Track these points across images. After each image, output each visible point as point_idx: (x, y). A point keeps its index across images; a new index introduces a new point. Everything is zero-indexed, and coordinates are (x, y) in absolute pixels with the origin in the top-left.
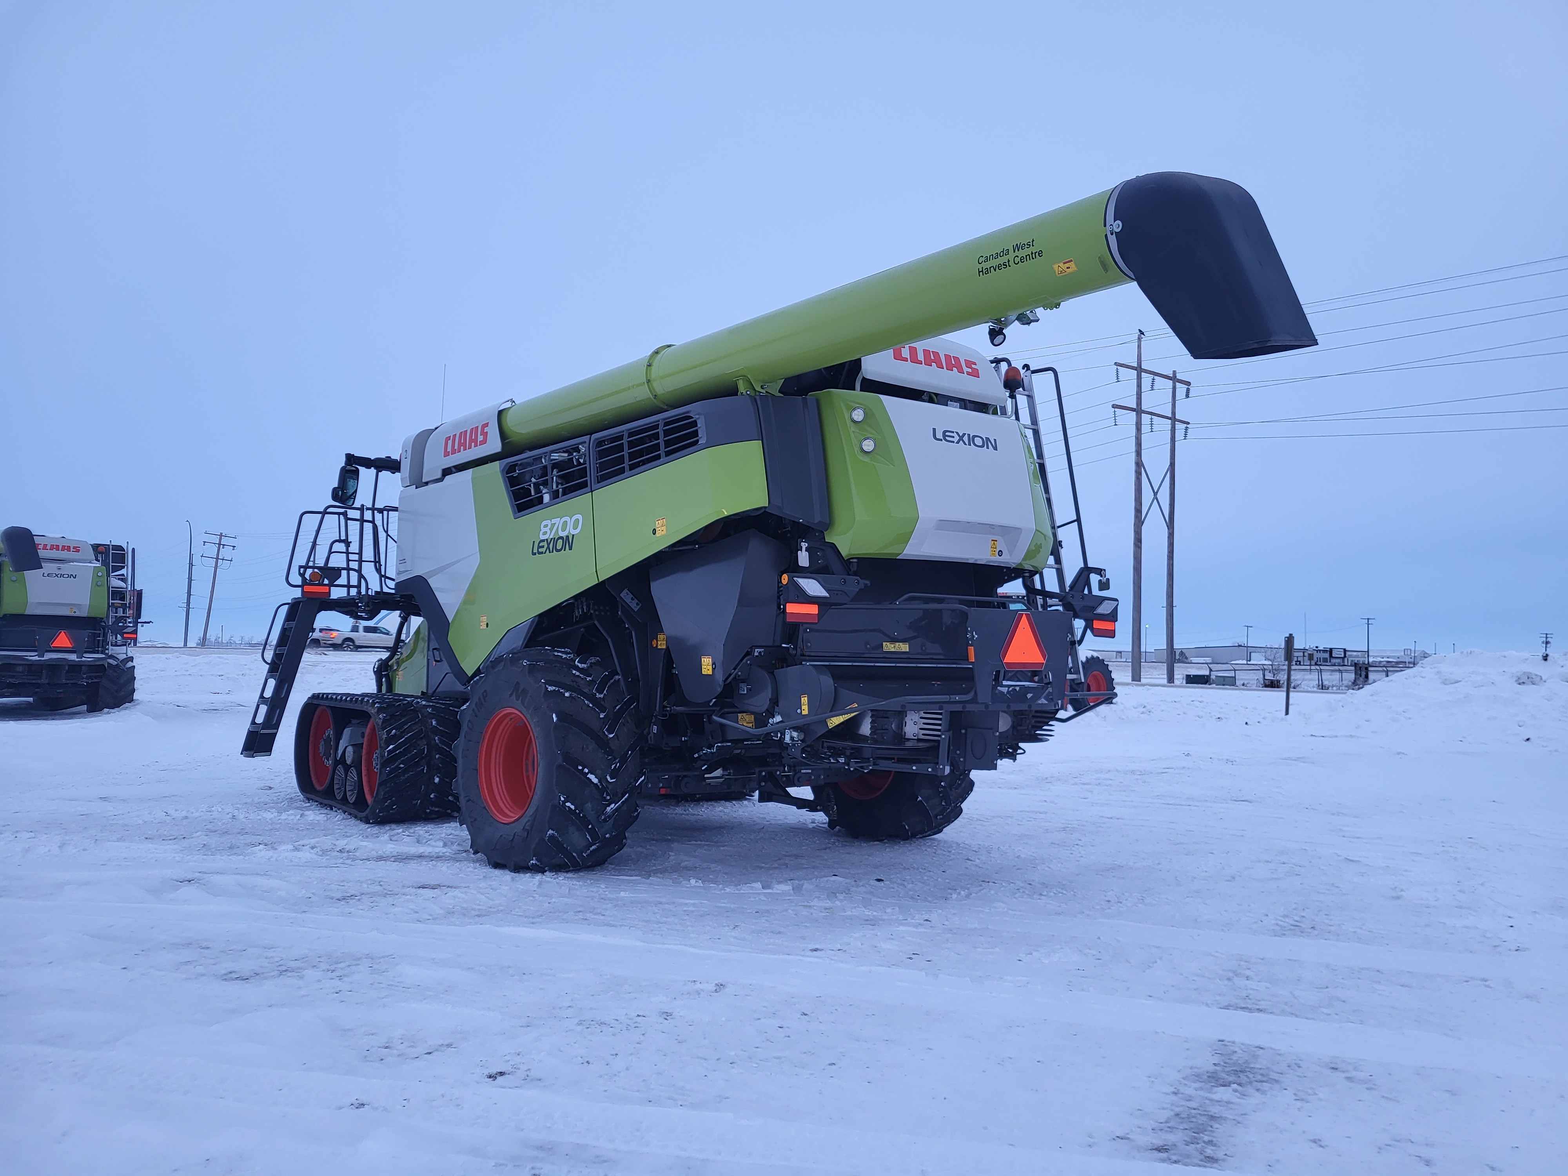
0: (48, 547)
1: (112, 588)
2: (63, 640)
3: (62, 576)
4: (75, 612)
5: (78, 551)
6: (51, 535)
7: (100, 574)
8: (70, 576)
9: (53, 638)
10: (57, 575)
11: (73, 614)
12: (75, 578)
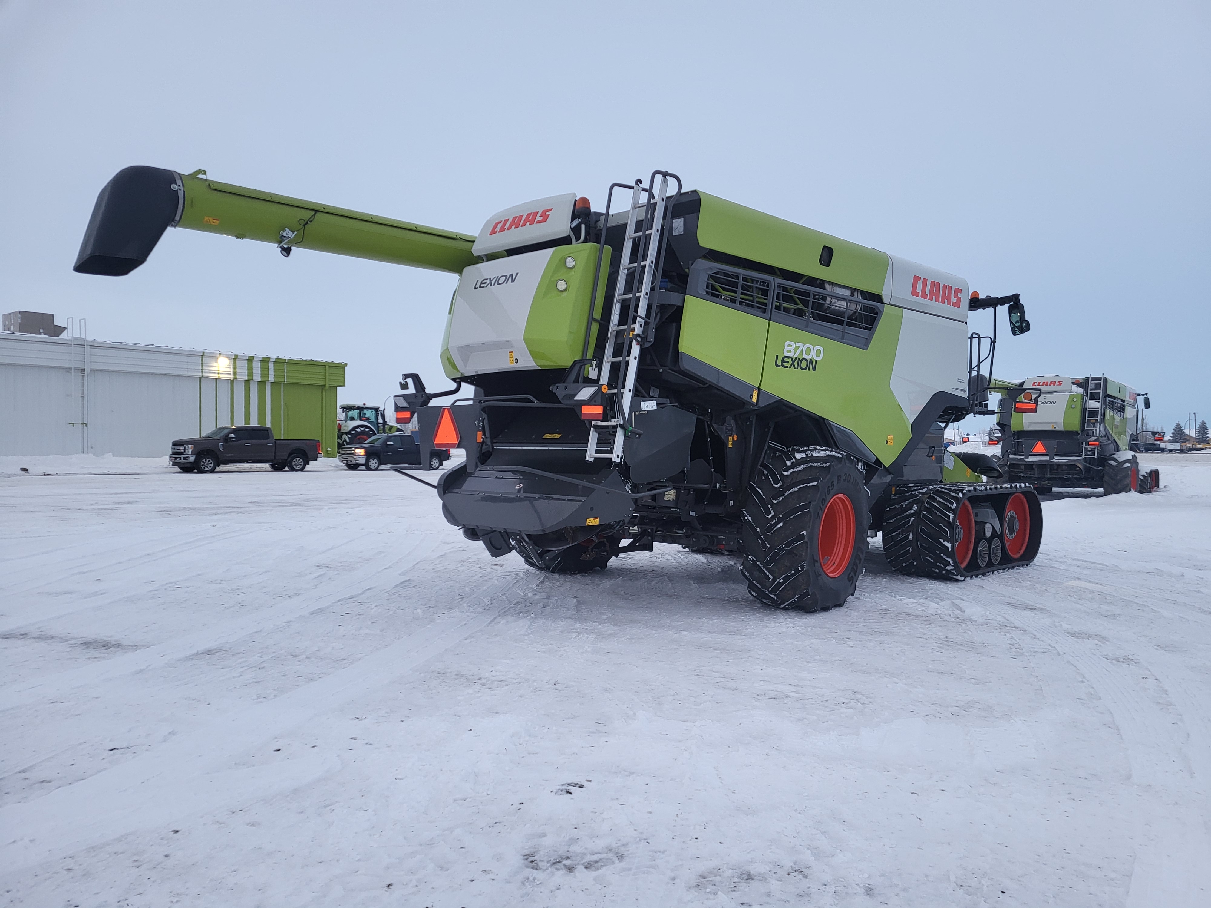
0: (1041, 384)
1: (1089, 409)
2: (1039, 447)
3: (1046, 403)
4: (1055, 428)
5: (1061, 384)
6: (1048, 375)
7: (1075, 400)
8: (1051, 403)
9: (1033, 446)
10: (1043, 403)
11: (1054, 429)
12: (1054, 404)
